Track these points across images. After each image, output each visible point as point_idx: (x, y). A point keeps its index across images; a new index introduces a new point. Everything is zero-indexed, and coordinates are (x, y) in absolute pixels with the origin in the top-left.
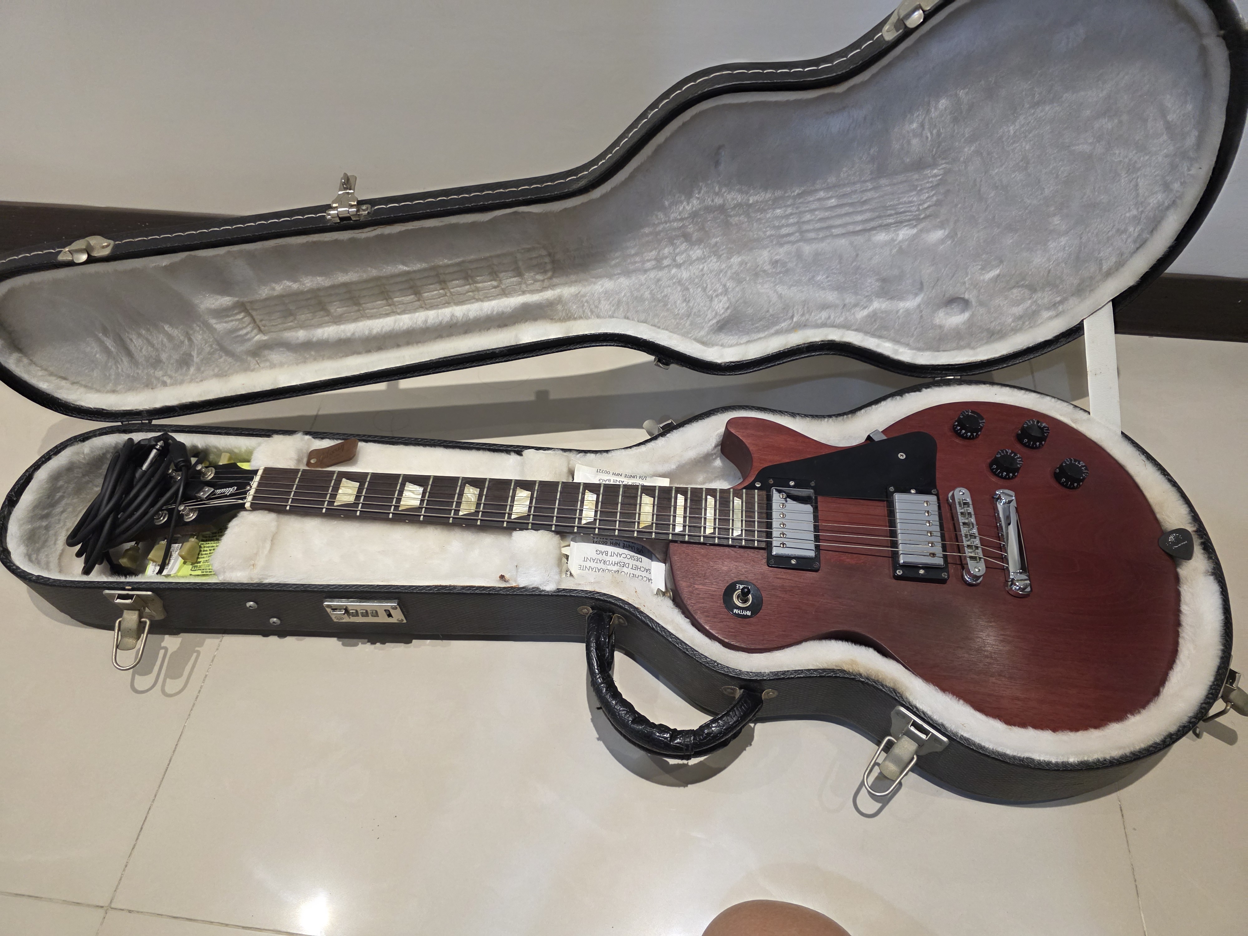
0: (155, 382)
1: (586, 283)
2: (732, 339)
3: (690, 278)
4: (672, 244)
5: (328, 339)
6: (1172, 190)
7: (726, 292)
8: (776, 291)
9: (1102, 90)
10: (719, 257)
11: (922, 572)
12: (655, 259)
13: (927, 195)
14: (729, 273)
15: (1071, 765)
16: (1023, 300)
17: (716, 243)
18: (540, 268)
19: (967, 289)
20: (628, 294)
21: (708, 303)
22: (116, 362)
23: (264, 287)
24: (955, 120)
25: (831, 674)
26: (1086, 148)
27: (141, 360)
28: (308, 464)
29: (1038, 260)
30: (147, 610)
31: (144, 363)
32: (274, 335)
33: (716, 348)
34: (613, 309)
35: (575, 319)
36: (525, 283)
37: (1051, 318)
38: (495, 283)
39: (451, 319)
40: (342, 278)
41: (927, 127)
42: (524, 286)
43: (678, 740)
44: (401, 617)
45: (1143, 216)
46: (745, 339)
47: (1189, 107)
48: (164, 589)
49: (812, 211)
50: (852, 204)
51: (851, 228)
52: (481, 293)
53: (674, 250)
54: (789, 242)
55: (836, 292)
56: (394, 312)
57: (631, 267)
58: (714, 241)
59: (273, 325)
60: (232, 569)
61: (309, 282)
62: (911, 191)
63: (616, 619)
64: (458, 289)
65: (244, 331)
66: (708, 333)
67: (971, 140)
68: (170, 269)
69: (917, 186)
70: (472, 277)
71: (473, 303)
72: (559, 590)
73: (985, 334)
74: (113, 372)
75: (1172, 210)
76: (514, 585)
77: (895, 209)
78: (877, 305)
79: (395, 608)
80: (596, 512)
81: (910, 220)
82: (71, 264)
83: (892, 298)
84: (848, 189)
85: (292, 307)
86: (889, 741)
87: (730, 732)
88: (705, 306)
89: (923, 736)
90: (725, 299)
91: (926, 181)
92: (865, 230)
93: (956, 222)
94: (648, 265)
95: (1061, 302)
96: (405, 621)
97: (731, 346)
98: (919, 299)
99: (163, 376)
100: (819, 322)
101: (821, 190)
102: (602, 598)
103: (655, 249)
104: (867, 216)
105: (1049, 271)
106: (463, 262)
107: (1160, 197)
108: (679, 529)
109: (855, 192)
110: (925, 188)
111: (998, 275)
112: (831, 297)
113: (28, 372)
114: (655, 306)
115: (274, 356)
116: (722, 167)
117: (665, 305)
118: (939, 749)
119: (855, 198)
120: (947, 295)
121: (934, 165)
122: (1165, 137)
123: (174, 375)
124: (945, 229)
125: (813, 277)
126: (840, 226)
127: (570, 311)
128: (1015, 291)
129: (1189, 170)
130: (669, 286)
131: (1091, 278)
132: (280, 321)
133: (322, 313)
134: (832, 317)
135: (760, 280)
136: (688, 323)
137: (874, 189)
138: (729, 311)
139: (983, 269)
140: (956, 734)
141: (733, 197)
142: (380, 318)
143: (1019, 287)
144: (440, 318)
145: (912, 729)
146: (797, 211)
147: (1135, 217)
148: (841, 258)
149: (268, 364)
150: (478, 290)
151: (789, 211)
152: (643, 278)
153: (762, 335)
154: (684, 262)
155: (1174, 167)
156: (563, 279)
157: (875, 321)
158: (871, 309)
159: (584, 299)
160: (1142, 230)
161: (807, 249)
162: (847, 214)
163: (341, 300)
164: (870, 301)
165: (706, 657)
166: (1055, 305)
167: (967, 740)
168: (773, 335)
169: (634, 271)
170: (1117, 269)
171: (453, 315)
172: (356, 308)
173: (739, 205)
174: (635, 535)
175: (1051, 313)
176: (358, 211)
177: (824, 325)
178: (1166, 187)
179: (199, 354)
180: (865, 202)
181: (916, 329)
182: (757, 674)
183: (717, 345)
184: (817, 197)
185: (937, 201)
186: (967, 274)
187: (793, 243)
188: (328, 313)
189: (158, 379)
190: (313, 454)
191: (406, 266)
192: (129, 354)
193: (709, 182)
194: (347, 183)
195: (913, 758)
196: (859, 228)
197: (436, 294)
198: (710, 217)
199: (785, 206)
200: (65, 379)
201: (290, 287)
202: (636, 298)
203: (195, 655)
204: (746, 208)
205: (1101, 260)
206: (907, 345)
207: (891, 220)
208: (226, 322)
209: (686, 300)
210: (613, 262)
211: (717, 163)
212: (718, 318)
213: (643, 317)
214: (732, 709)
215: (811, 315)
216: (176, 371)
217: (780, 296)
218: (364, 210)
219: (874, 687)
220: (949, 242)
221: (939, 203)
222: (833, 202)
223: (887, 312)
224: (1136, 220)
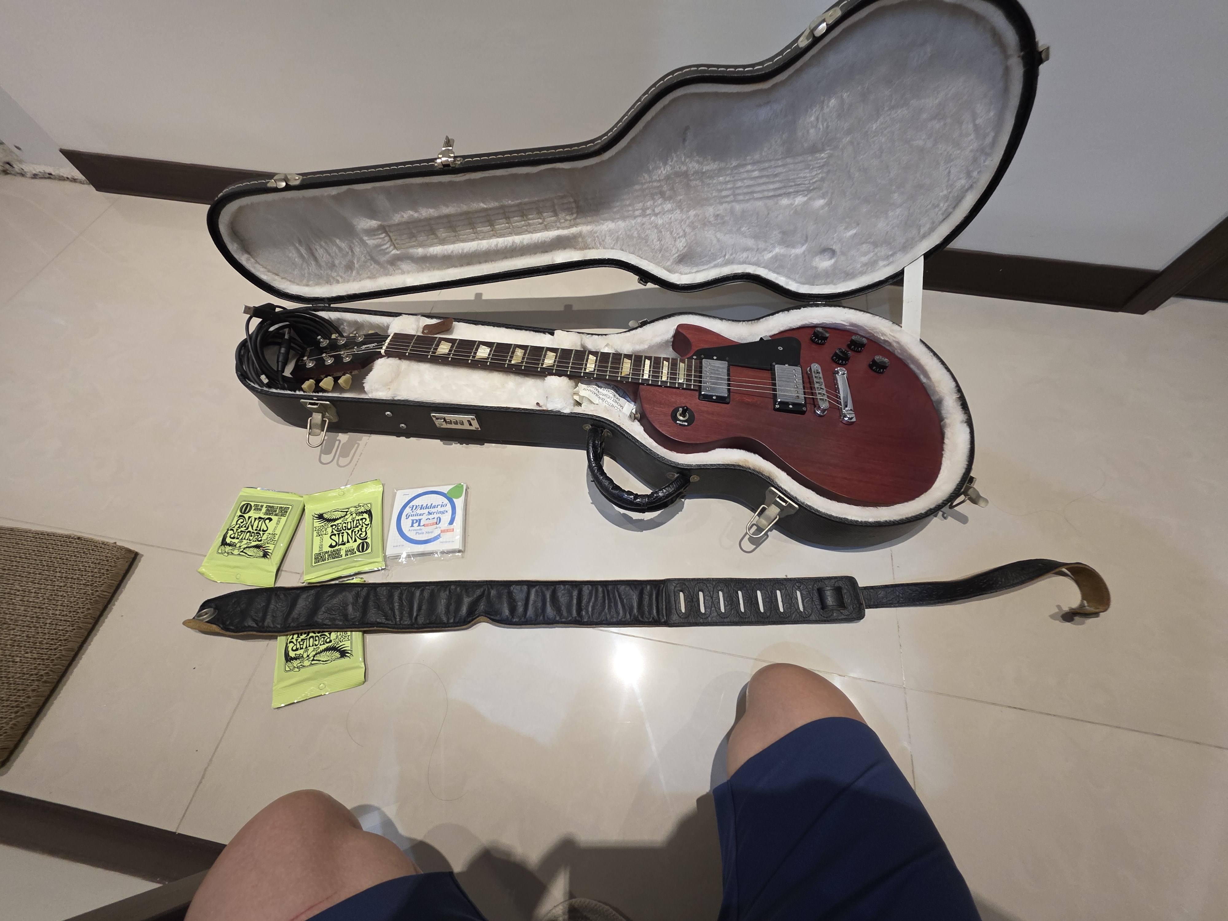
0: (332, 280)
1: (597, 224)
2: (686, 269)
3: (663, 224)
4: (653, 199)
5: (437, 255)
6: (971, 177)
7: (685, 235)
8: (716, 237)
9: (936, 99)
10: (682, 210)
11: (791, 406)
12: (641, 209)
13: (816, 173)
14: (688, 222)
15: (870, 523)
16: (868, 252)
17: (681, 200)
18: (569, 210)
19: (835, 242)
20: (624, 233)
21: (673, 242)
22: (308, 265)
23: (397, 215)
24: (839, 116)
25: (732, 467)
26: (920, 143)
27: (323, 264)
28: (423, 332)
29: (881, 225)
30: (327, 414)
31: (325, 266)
32: (403, 251)
33: (677, 274)
34: (613, 242)
35: (590, 248)
36: (559, 221)
37: (885, 266)
38: (540, 221)
39: (513, 245)
40: (446, 210)
41: (820, 120)
42: (558, 224)
43: (638, 500)
44: (478, 426)
45: (951, 195)
46: (695, 270)
47: (992, 114)
48: (337, 401)
49: (742, 180)
50: (768, 176)
51: (766, 194)
52: (532, 227)
53: (654, 203)
54: (726, 202)
55: (753, 240)
56: (477, 238)
57: (626, 214)
58: (679, 198)
59: (403, 244)
60: (377, 390)
61: (426, 212)
62: (805, 169)
63: (606, 433)
64: (517, 223)
65: (385, 247)
66: (672, 264)
67: (849, 132)
68: (336, 198)
69: (810, 166)
70: (526, 216)
71: (526, 234)
72: (571, 413)
73: (842, 275)
74: (306, 271)
75: (969, 192)
76: (545, 408)
77: (794, 182)
78: (778, 250)
79: (473, 419)
80: (595, 365)
81: (803, 191)
82: (276, 190)
83: (787, 246)
84: (767, 165)
85: (414, 231)
86: (763, 507)
87: (669, 497)
88: (671, 244)
89: (784, 504)
90: (683, 240)
91: (815, 162)
92: (775, 196)
93: (832, 193)
94: (637, 213)
95: (892, 255)
96: (480, 429)
97: (686, 274)
98: (804, 248)
99: (337, 276)
100: (742, 260)
101: (750, 164)
102: (597, 419)
103: (642, 202)
104: (777, 185)
105: (887, 232)
106: (520, 204)
107: (963, 182)
108: (646, 377)
109: (770, 167)
110: (815, 168)
111: (855, 234)
112: (750, 242)
113: (254, 268)
114: (640, 242)
115: (403, 266)
116: (687, 143)
117: (646, 242)
118: (792, 512)
119: (770, 172)
120: (822, 246)
121: (822, 150)
122: (972, 136)
123: (343, 276)
124: (825, 199)
125: (740, 228)
126: (759, 192)
127: (586, 243)
128: (864, 245)
129: (984, 162)
130: (649, 229)
131: (913, 239)
132: (407, 240)
133: (433, 236)
134: (749, 257)
135: (706, 229)
136: (660, 255)
137: (783, 166)
138: (686, 249)
139: (846, 228)
140: (803, 503)
141: (693, 166)
142: (468, 242)
143: (867, 243)
144: (506, 244)
145: (778, 500)
146: (733, 179)
147: (945, 196)
148: (758, 214)
149: (400, 271)
150: (529, 225)
151: (728, 179)
152: (633, 222)
153: (706, 267)
154: (660, 212)
155: (975, 160)
156: (583, 220)
157: (776, 261)
158: (774, 253)
159: (596, 235)
160: (949, 206)
161: (738, 207)
162: (764, 184)
163: (444, 228)
164: (774, 247)
165: (658, 455)
166: (887, 257)
167: (810, 506)
168: (712, 267)
169: (628, 217)
170: (929, 234)
171: (513, 242)
172: (453, 234)
173: (696, 172)
174: (619, 379)
175: (885, 263)
176: (454, 161)
177: (744, 263)
178: (969, 174)
179: (358, 262)
180: (776, 175)
181: (801, 268)
182: (688, 465)
183: (678, 273)
184: (747, 169)
185: (822, 177)
186: (836, 232)
187: (728, 202)
188: (437, 237)
189: (333, 278)
190: (426, 327)
191: (485, 204)
192: (316, 259)
193: (678, 153)
194: (448, 143)
195: (776, 517)
196: (771, 194)
197: (503, 227)
198: (678, 180)
199: (726, 175)
200: (277, 275)
201: (412, 215)
202: (628, 235)
203: (356, 445)
204: (701, 175)
205: (920, 226)
206: (794, 280)
207: (791, 190)
208: (374, 239)
209: (660, 240)
210: (615, 210)
211: (684, 140)
212: (679, 253)
213: (632, 249)
214: (671, 484)
215: (736, 254)
216: (345, 273)
217: (718, 240)
218: (458, 161)
219: (757, 475)
220: (827, 208)
221: (823, 180)
222: (756, 174)
223: (784, 256)
224: (946, 197)
